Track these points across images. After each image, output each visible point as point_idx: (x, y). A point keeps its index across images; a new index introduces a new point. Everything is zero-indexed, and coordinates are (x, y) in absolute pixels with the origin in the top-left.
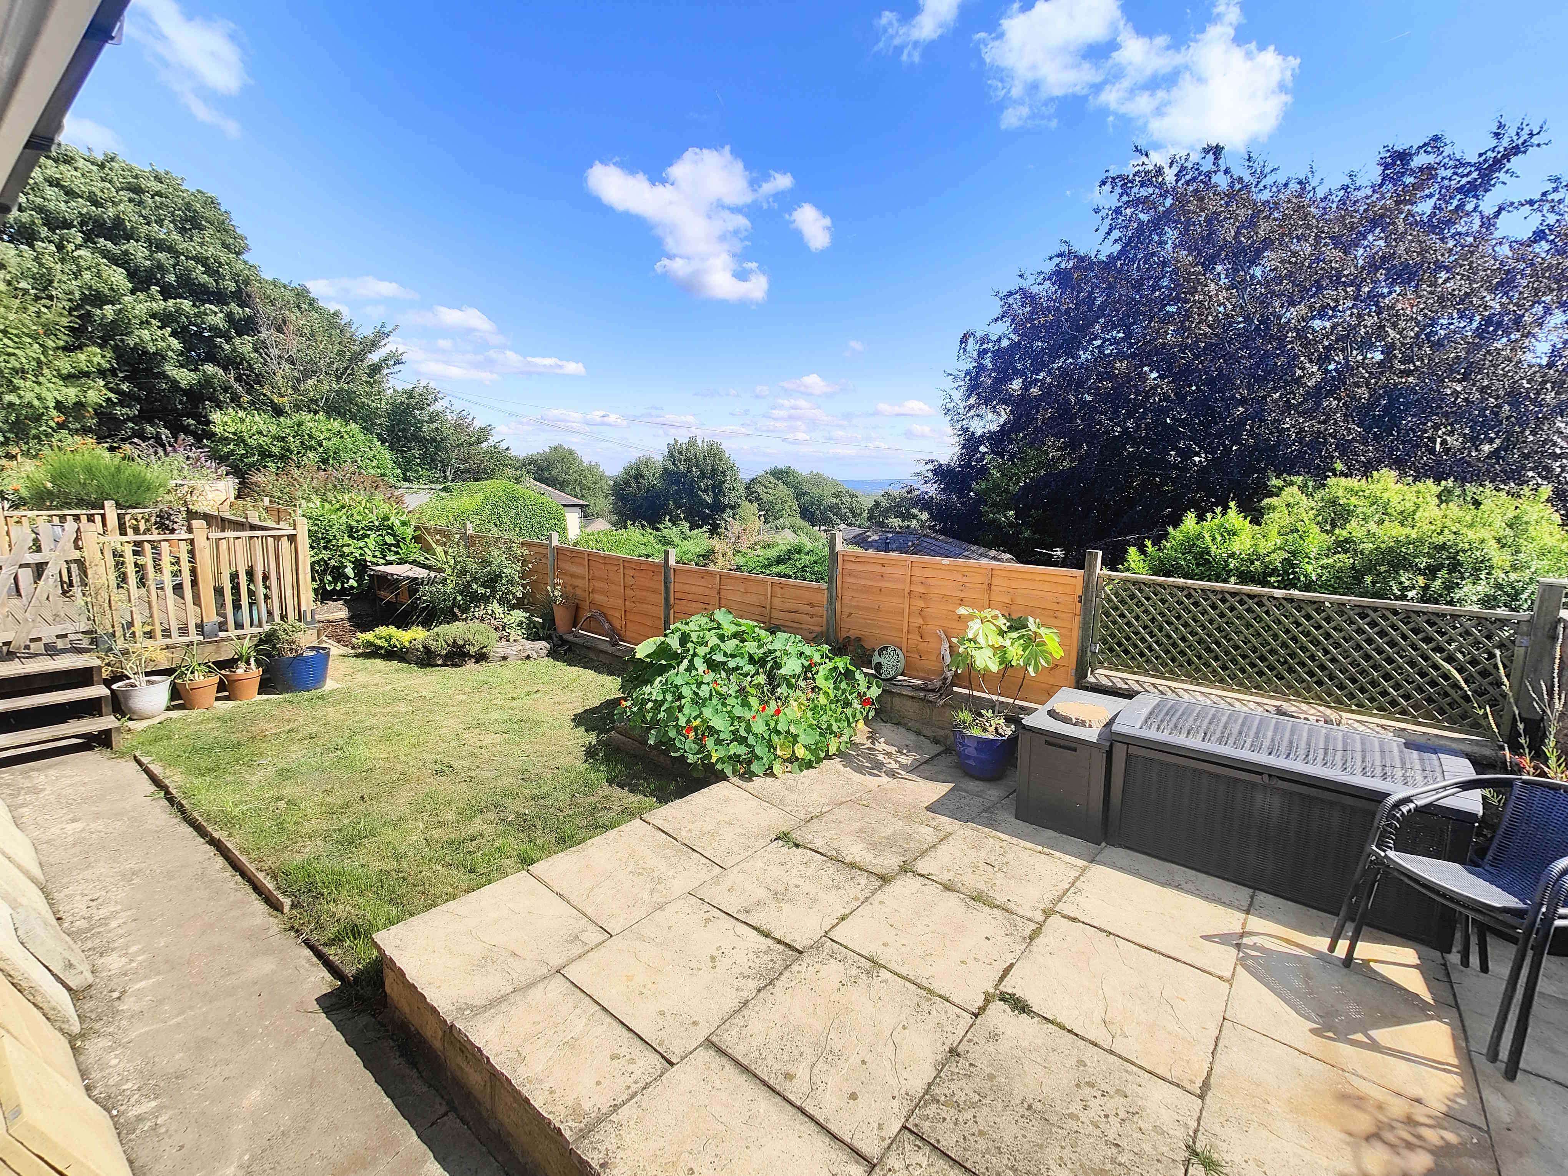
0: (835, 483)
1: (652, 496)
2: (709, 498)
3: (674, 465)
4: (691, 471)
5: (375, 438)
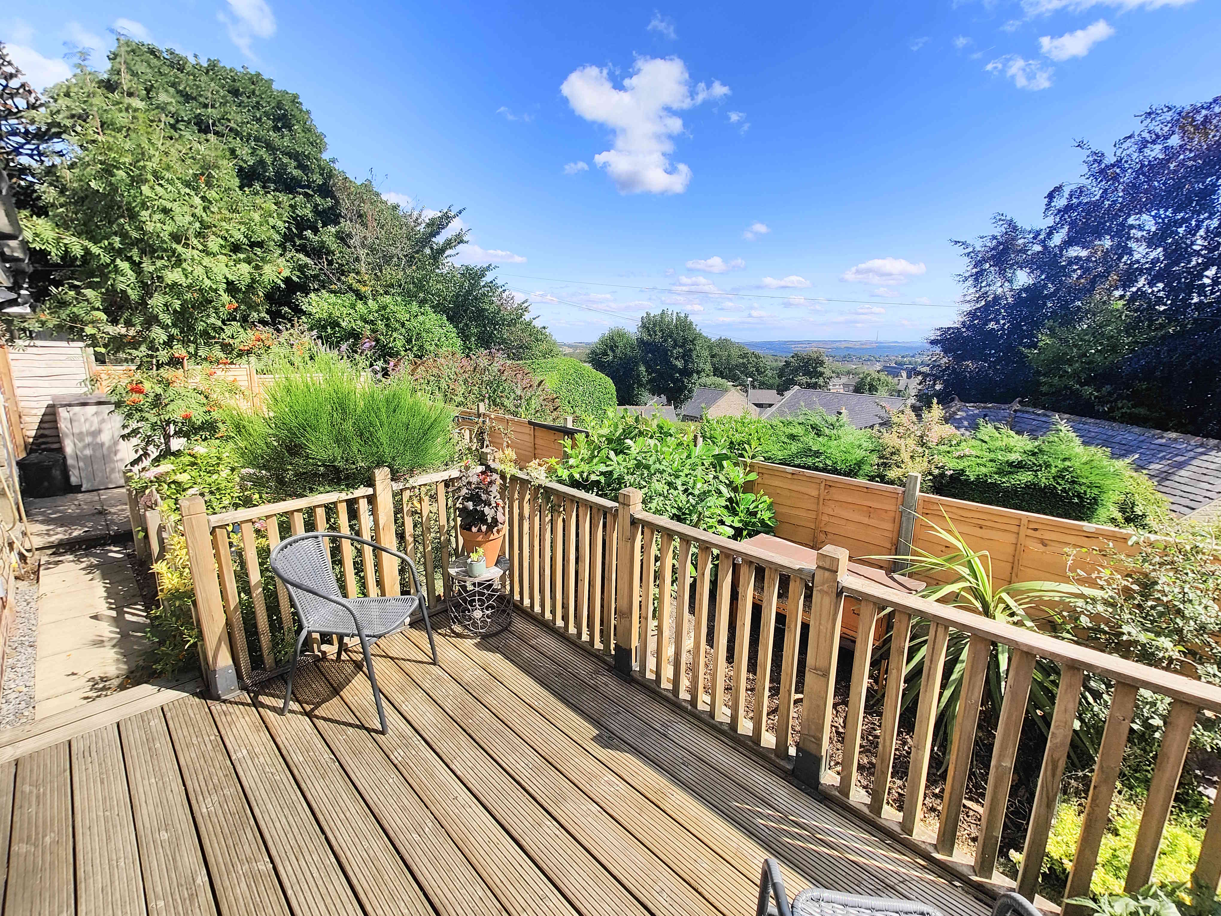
0: (740, 346)
1: (625, 363)
2: (679, 364)
3: (650, 335)
4: (666, 341)
5: (445, 317)
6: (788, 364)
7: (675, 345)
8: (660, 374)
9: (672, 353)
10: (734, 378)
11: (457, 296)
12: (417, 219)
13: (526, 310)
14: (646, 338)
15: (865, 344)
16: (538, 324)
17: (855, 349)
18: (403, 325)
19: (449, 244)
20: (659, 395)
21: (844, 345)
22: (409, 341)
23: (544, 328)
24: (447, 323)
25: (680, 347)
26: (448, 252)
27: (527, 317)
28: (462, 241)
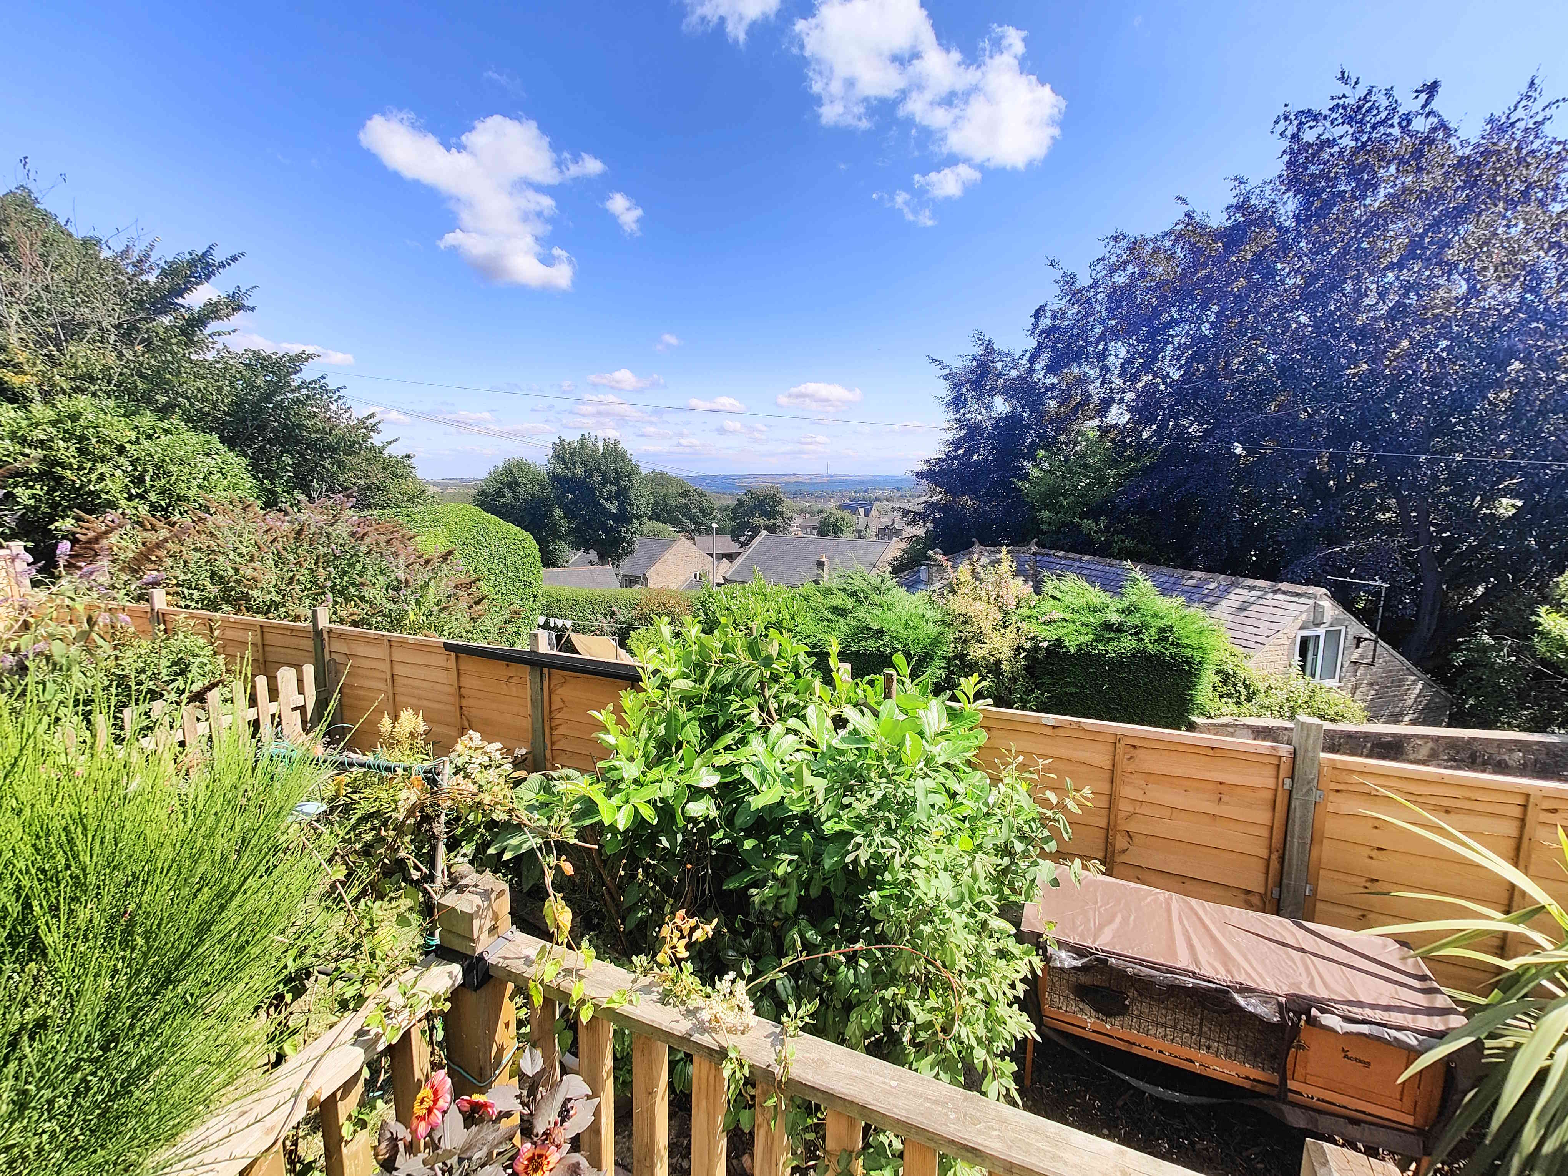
1: (532, 508)
2: (613, 508)
3: (568, 469)
4: (590, 476)
5: (215, 439)
6: (741, 503)
7: (605, 481)
8: (587, 522)
9: (601, 493)
10: (675, 522)
11: (239, 403)
12: (140, 261)
13: (374, 428)
14: (560, 469)
15: (815, 478)
16: (395, 451)
17: (806, 484)
18: (121, 450)
19: (212, 311)
20: (587, 551)
21: (793, 479)
22: (139, 481)
23: (408, 456)
24: (223, 449)
25: (612, 483)
26: (213, 326)
27: (376, 440)
28: (240, 308)
